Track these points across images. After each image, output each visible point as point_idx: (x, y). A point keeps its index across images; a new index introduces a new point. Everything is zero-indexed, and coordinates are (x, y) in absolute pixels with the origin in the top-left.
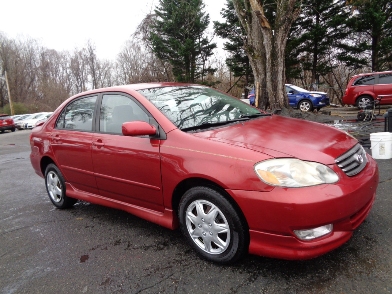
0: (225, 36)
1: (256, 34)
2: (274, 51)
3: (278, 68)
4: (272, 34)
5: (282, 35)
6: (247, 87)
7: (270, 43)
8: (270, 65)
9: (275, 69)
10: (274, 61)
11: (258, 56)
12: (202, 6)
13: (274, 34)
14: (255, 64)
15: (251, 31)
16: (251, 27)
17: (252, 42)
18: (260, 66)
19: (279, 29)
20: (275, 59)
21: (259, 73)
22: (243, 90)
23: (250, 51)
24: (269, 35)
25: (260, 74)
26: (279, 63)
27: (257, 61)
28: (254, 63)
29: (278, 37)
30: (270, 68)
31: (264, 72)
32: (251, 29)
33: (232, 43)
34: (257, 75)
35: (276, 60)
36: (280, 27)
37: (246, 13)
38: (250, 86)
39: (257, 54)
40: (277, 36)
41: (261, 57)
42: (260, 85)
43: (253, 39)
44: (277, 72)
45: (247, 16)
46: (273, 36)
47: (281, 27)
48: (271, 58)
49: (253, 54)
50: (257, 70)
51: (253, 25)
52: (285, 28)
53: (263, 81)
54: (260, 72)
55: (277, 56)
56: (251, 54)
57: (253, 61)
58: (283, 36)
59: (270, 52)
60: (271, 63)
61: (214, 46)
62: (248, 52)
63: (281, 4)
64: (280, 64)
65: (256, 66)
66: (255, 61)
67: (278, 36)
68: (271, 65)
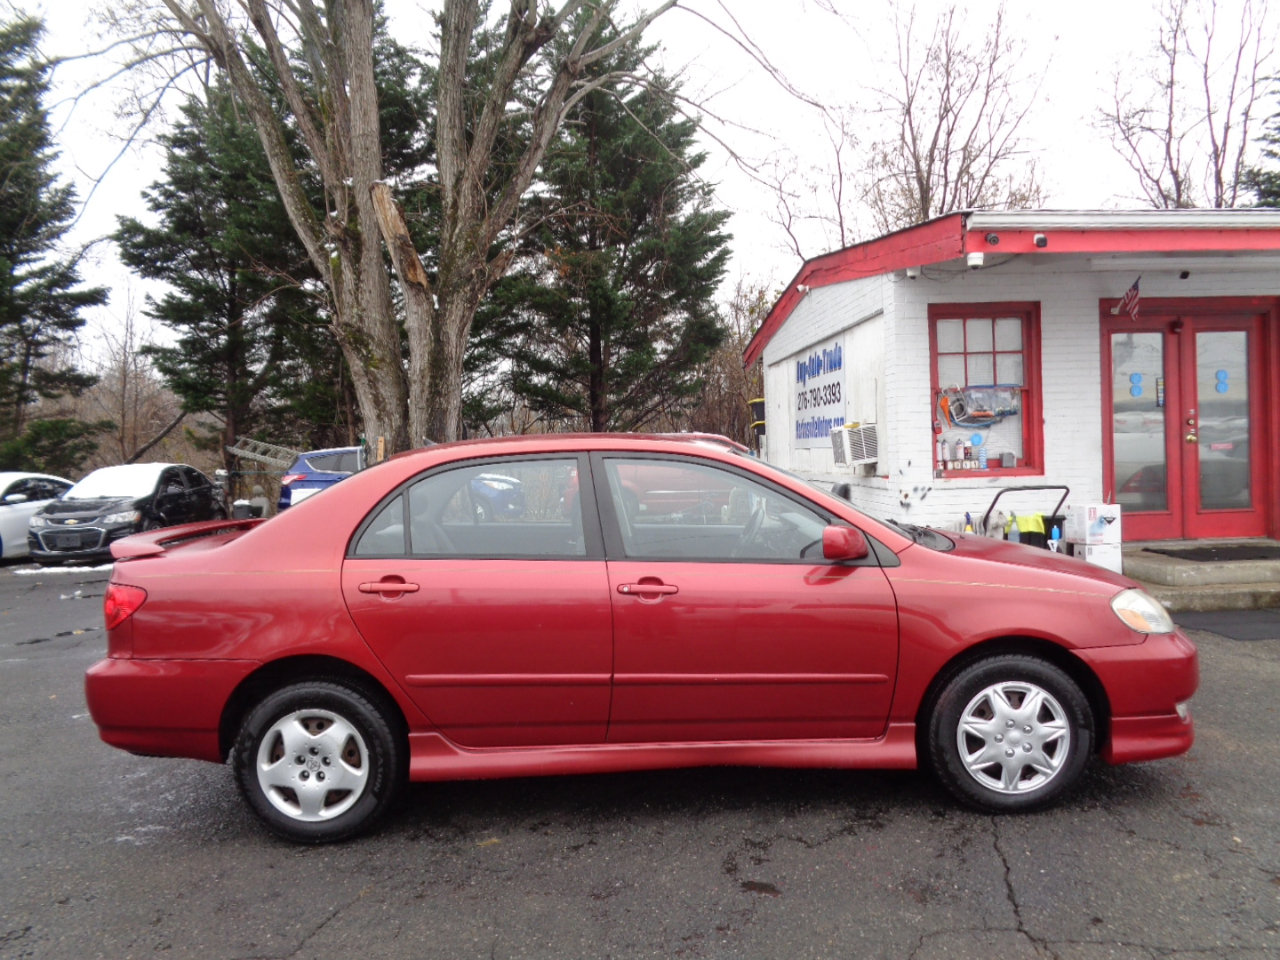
0: (151, 270)
1: (374, 295)
2: (439, 353)
3: (448, 403)
4: (434, 304)
5: (460, 313)
6: (235, 450)
7: (429, 328)
8: (427, 392)
9: (441, 404)
10: (437, 381)
11: (382, 360)
12: (48, 151)
13: (437, 306)
14: (373, 383)
15: (356, 285)
16: (358, 273)
17: (361, 319)
18: (388, 391)
19: (455, 295)
20: (442, 376)
21: (384, 409)
22: (220, 456)
23: (356, 341)
24: (425, 306)
25: (389, 415)
26: (451, 388)
27: (379, 376)
28: (370, 381)
29: (450, 316)
30: (425, 398)
31: (400, 409)
32: (358, 278)
33: (187, 298)
34: (379, 417)
35: (444, 379)
36: (456, 288)
37: (346, 230)
38: (246, 444)
39: (377, 353)
40: (447, 314)
41: (390, 364)
42: (389, 446)
43: (364, 310)
44: (445, 412)
45: (348, 238)
46: (435, 310)
47: (458, 292)
48: (432, 371)
49: (365, 352)
50: (378, 402)
51: (366, 267)
52: (471, 296)
53: (399, 435)
54: (388, 407)
55: (447, 368)
56: (359, 351)
57: (367, 373)
58: (463, 316)
59: (429, 353)
60: (430, 386)
61: (96, 297)
62: (350, 343)
63: (457, 231)
64: (454, 391)
65: (376, 389)
66: (372, 373)
67: (451, 312)
68: (430, 393)
